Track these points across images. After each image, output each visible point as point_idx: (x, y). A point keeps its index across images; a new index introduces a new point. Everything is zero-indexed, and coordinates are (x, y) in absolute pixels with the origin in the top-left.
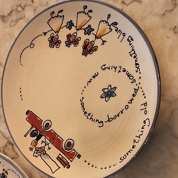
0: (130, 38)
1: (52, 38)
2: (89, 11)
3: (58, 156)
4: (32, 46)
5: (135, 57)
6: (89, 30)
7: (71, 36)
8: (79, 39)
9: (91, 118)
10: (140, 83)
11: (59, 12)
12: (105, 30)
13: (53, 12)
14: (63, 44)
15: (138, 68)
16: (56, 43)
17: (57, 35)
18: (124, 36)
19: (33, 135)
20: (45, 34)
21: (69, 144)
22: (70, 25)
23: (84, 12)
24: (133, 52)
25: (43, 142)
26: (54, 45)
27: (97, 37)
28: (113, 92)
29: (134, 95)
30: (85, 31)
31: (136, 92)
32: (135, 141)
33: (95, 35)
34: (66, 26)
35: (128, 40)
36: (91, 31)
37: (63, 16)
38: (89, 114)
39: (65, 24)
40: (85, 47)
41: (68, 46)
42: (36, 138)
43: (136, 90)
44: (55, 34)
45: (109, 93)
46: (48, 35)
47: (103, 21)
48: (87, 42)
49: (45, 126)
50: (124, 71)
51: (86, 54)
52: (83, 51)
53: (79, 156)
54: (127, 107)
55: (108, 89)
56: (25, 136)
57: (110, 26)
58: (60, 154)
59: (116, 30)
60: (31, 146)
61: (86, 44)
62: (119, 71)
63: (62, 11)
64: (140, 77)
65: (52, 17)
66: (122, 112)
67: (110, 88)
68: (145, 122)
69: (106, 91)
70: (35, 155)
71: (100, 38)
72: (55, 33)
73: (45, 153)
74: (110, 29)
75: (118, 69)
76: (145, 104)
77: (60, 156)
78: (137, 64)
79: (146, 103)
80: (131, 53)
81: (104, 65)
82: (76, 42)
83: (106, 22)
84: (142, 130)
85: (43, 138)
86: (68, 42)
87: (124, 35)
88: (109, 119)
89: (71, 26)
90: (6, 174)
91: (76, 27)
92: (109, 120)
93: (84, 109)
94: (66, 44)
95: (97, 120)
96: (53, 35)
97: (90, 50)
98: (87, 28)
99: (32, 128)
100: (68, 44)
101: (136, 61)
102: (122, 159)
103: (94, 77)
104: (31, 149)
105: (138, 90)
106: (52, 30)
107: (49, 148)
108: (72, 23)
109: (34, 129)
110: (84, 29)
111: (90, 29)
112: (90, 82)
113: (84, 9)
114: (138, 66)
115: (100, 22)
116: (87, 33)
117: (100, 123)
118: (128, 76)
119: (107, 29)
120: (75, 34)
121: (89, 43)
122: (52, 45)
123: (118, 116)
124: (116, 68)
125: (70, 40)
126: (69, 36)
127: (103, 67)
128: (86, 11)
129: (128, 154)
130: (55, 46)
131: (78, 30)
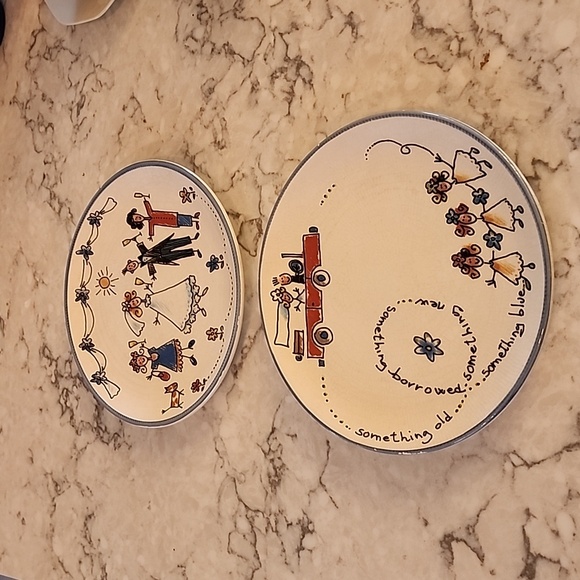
0: (521, 327)
1: (441, 178)
2: (519, 220)
3: (299, 331)
4: (405, 150)
5: (501, 355)
6: (493, 241)
7: (466, 212)
8: (471, 232)
9: (378, 344)
10: (470, 389)
11: (485, 162)
12: (511, 271)
13: (478, 152)
14: (444, 208)
15: (489, 371)
16: (438, 192)
17: (451, 184)
18: (520, 315)
19: (294, 265)
20: (439, 159)
21: (324, 335)
22: (481, 197)
23: (514, 211)
24: (506, 346)
25: (297, 290)
26: (432, 191)
27: (491, 263)
28: (434, 354)
29: (449, 390)
30: (489, 234)
31: (455, 391)
32: (394, 435)
33: (493, 259)
34: (475, 191)
35: (518, 325)
36: (494, 245)
37: (485, 174)
38: (381, 337)
39: (477, 185)
40: (466, 253)
41: (448, 219)
42: (293, 274)
43: (459, 388)
44: (450, 180)
45: (428, 348)
46: (441, 168)
47: (520, 259)
48: (475, 249)
49: (318, 277)
50: (473, 350)
51: (457, 263)
52: (457, 255)
53: (322, 364)
54: (428, 391)
55: (433, 341)
56: (283, 256)
57: (521, 277)
58: (303, 332)
59: (520, 293)
60: (279, 278)
61: (472, 252)
62: (467, 342)
63: (490, 167)
64: (478, 384)
65: (469, 154)
66: (417, 388)
67: (436, 343)
68: (425, 433)
69: (428, 340)
70: (274, 294)
71: (495, 271)
72: (453, 178)
73: (288, 308)
74: (517, 279)
75: (469, 338)
76: (449, 418)
77: (301, 334)
78: (493, 365)
79: (451, 418)
80: (503, 345)
81: (461, 310)
82: (463, 230)
83: (522, 266)
84: (414, 437)
85: (301, 287)
86: (455, 214)
87: (521, 313)
88: (396, 374)
89: (480, 201)
90: (220, 265)
91: (485, 212)
92: (394, 375)
93: (382, 322)
94: (449, 214)
95: (382, 356)
96: (446, 175)
97: (468, 266)
98: (495, 234)
99: (300, 256)
100: (451, 217)
101: (496, 361)
102: (361, 433)
103: (434, 305)
104: (275, 282)
105: (460, 392)
106: (453, 168)
107: (297, 308)
108: (485, 199)
109: (302, 260)
110: (491, 230)
111: (498, 242)
112: (423, 303)
113: (517, 209)
114: (491, 369)
115: (517, 253)
116: (488, 240)
117: (382, 363)
118: (470, 363)
119: (514, 274)
120: (473, 219)
121: (475, 255)
122: (431, 186)
123: (410, 385)
124: (468, 333)
125: (459, 215)
126: (463, 208)
127: (457, 310)
128: (518, 215)
129: (372, 436)
130: (433, 195)
131: (483, 218)
